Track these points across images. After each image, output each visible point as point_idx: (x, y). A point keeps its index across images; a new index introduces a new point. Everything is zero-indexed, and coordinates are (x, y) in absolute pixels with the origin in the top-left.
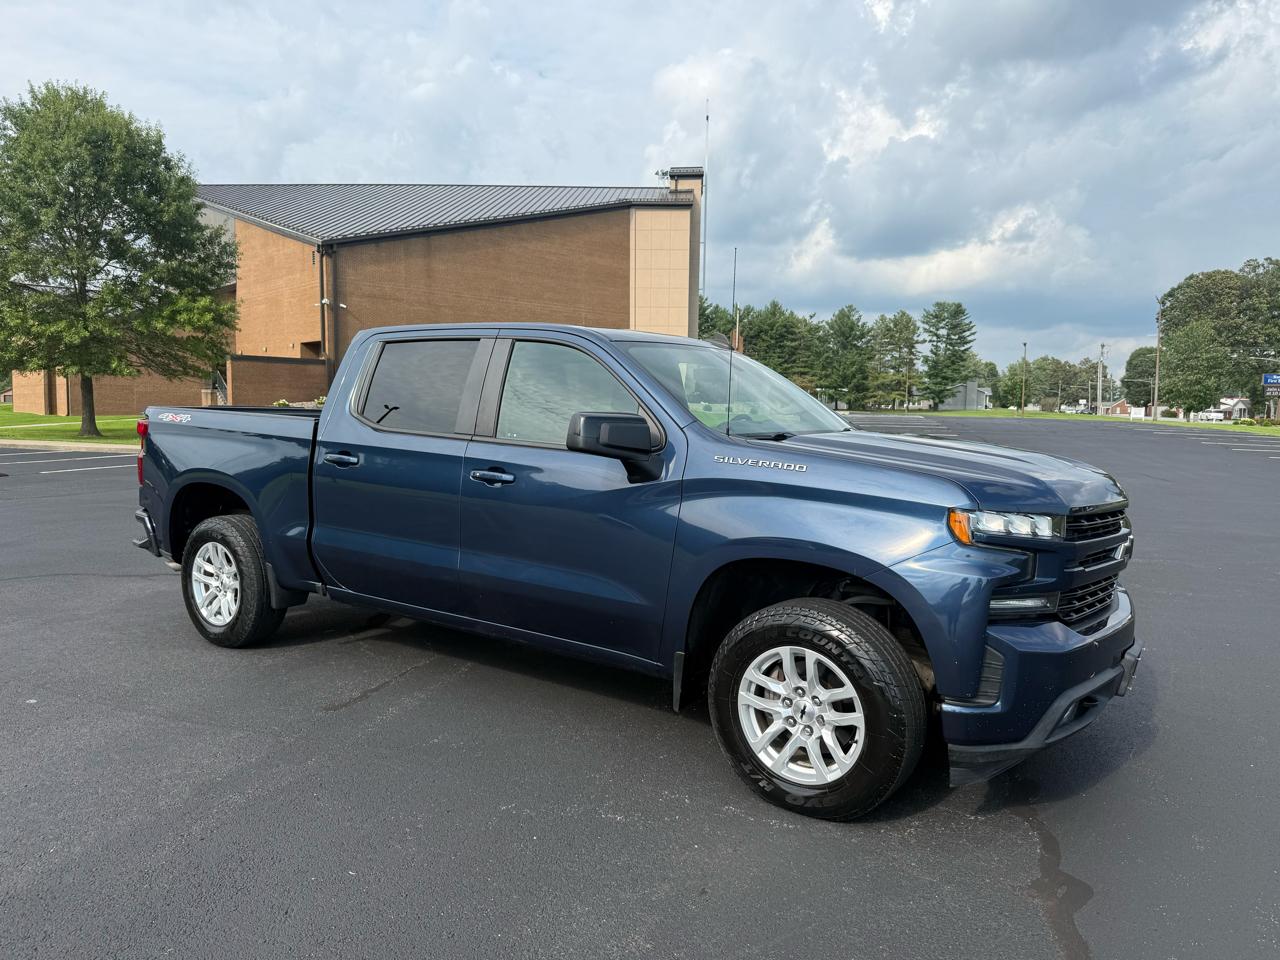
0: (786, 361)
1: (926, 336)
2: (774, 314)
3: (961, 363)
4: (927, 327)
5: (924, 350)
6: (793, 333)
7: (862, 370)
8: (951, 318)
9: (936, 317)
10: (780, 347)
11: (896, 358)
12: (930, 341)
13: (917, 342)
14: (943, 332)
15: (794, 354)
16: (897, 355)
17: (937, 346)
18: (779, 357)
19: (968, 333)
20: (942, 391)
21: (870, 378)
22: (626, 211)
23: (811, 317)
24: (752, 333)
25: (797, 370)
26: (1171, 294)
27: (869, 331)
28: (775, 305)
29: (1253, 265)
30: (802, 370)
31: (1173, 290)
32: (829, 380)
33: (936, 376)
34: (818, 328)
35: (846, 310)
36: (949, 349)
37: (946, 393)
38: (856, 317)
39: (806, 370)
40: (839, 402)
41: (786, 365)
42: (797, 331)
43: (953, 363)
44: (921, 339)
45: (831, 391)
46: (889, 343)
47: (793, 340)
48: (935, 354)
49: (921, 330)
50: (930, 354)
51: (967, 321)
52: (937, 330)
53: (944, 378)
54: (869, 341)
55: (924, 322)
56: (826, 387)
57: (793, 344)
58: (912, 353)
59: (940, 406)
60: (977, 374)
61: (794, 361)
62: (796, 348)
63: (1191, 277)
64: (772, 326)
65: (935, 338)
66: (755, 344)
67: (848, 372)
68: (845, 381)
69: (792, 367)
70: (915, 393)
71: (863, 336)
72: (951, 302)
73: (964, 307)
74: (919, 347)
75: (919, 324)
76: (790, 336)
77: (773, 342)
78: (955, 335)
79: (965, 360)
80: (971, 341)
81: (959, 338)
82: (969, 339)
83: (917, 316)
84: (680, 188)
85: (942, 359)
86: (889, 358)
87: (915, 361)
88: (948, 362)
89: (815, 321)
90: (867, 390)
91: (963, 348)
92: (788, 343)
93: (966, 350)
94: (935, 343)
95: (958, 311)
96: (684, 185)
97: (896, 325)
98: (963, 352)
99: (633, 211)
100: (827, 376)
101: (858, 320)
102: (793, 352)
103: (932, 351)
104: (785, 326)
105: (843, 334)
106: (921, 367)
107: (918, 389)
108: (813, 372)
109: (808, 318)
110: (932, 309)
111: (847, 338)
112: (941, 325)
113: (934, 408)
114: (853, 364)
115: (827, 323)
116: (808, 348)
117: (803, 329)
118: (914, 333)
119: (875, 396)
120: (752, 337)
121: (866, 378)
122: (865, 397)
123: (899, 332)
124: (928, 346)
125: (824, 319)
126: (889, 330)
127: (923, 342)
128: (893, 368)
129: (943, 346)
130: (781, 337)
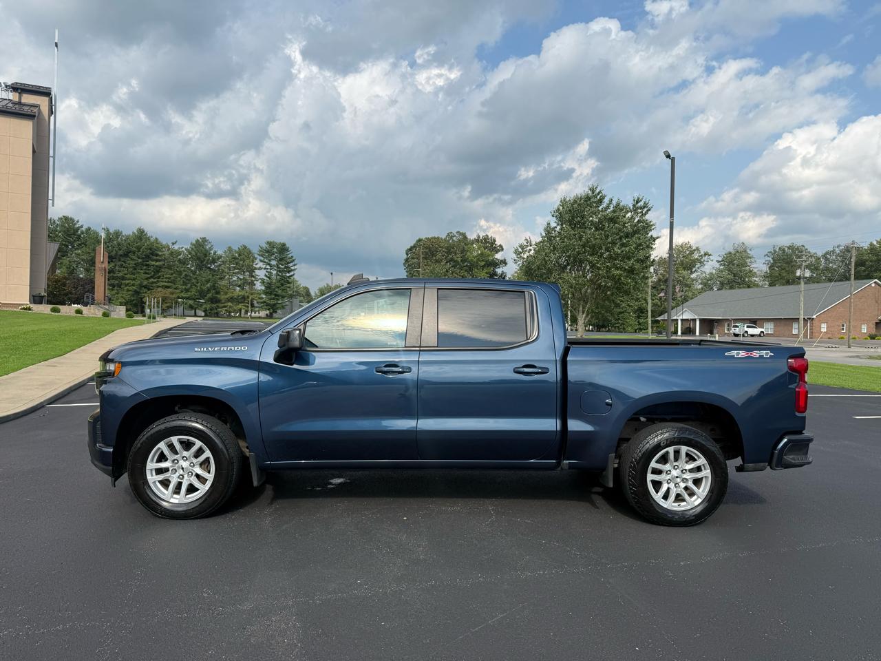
0: (152, 277)
1: (261, 265)
2: (141, 239)
3: (288, 285)
4: (262, 259)
5: (261, 274)
6: (157, 255)
7: (214, 287)
8: (279, 253)
9: (267, 252)
10: (147, 265)
11: (241, 279)
12: (265, 269)
13: (256, 269)
14: (274, 263)
15: (158, 272)
16: (242, 277)
17: (270, 272)
18: (146, 273)
19: (291, 265)
20: (275, 305)
21: (222, 293)
23: (173, 244)
24: (121, 252)
25: (161, 284)
27: (219, 259)
28: (141, 231)
29: (451, 236)
30: (166, 284)
32: (190, 293)
33: (271, 294)
34: (179, 253)
35: (200, 240)
36: (279, 275)
37: (278, 306)
38: (209, 246)
39: (171, 284)
40: (197, 311)
41: (152, 280)
42: (160, 253)
43: (282, 285)
44: (258, 267)
45: (191, 302)
46: (235, 268)
47: (157, 261)
48: (269, 278)
49: (258, 261)
50: (265, 278)
51: (290, 256)
52: (270, 260)
53: (276, 295)
54: (220, 265)
55: (259, 255)
56: (187, 298)
57: (158, 264)
58: (253, 276)
59: (274, 315)
60: (298, 294)
61: (159, 277)
62: (160, 267)
64: (139, 248)
65: (268, 267)
66: (125, 262)
67: (204, 288)
68: (202, 294)
69: (158, 281)
70: (256, 305)
71: (214, 261)
72: (278, 242)
73: (287, 246)
74: (257, 272)
75: (256, 256)
76: (155, 258)
77: (140, 260)
78: (282, 265)
79: (289, 283)
81: (286, 267)
82: (293, 268)
83: (255, 250)
85: (274, 281)
86: (235, 278)
87: (255, 282)
88: (279, 284)
89: (176, 247)
90: (218, 301)
91: (288, 275)
92: (154, 263)
93: (292, 276)
94: (269, 270)
95: (283, 249)
97: (240, 255)
98: (289, 277)
100: (187, 291)
101: (211, 249)
102: (158, 270)
103: (266, 276)
104: (150, 249)
105: (199, 258)
106: (259, 286)
107: (258, 303)
108: (175, 286)
109: (170, 244)
110: (264, 246)
111: (202, 262)
112: (272, 257)
113: (270, 316)
114: (208, 281)
115: (186, 249)
116: (169, 267)
117: (167, 253)
118: (253, 262)
119: (226, 307)
120: (121, 255)
121: (218, 293)
122: (218, 307)
123: (242, 259)
124: (264, 272)
125: (184, 246)
126: (235, 258)
127: (260, 268)
128: (239, 286)
129: (274, 272)
130: (148, 257)
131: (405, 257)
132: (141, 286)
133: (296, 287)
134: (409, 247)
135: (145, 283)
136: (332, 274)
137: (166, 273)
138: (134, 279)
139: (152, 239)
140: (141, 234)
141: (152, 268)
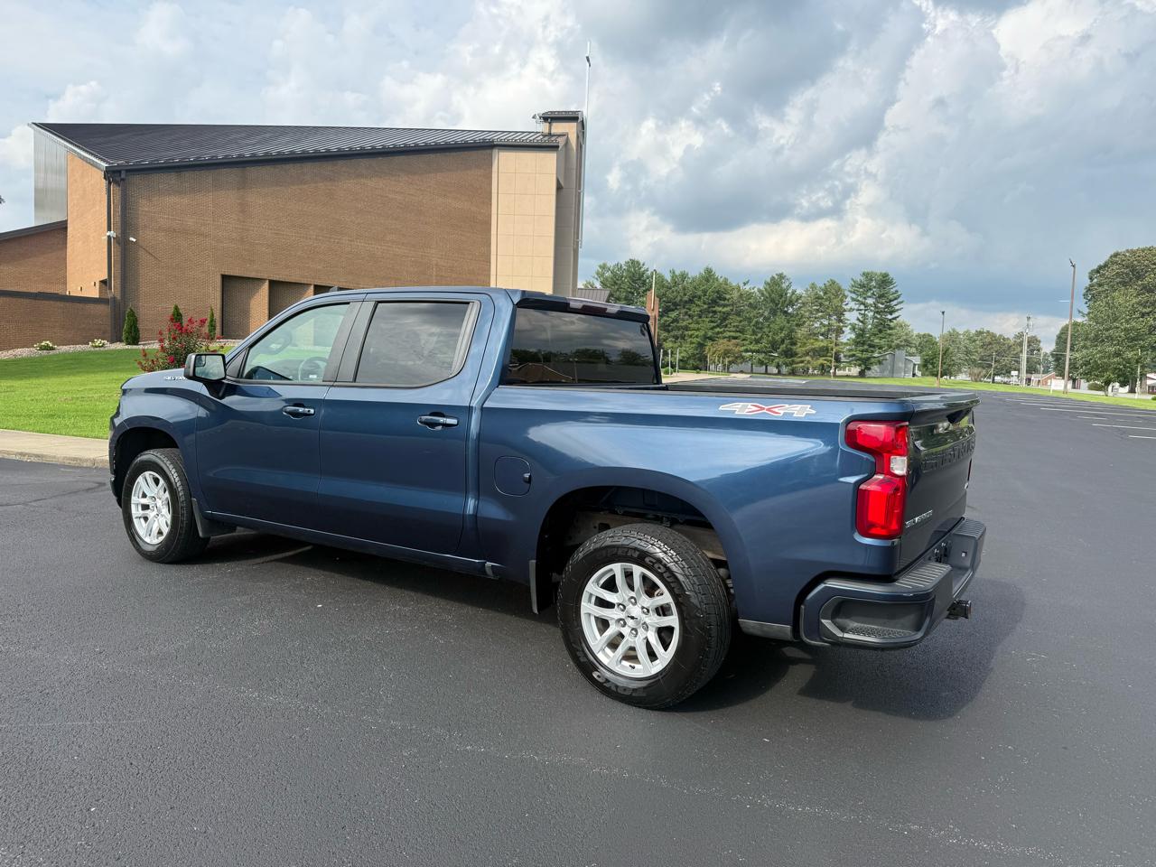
0: (718, 326)
1: (852, 305)
2: (708, 281)
3: (889, 332)
4: (854, 296)
5: (852, 317)
6: (725, 299)
7: (790, 336)
8: (879, 289)
9: (862, 286)
10: (713, 312)
11: (824, 326)
12: (858, 310)
13: (845, 311)
14: (870, 301)
15: (725, 319)
16: (826, 323)
17: (864, 315)
18: (712, 322)
19: (895, 302)
20: (869, 359)
21: (799, 344)
23: (745, 284)
24: (686, 298)
25: (728, 334)
26: (1097, 271)
27: (797, 301)
28: (709, 271)
30: (732, 334)
31: (1100, 266)
32: (760, 343)
33: (863, 344)
34: (750, 295)
35: (776, 277)
36: (876, 318)
37: (873, 360)
38: (787, 284)
39: (738, 334)
40: (768, 367)
41: (718, 330)
42: (728, 297)
43: (880, 331)
44: (848, 308)
45: (761, 356)
46: (818, 311)
47: (725, 306)
48: (862, 322)
49: (849, 299)
50: (857, 322)
51: (893, 290)
52: (865, 298)
53: (870, 346)
54: (799, 308)
55: (851, 292)
56: (758, 351)
57: (725, 309)
58: (840, 321)
59: (867, 373)
61: (726, 326)
62: (729, 314)
63: (1116, 255)
64: (705, 292)
65: (862, 307)
66: (690, 309)
67: (777, 338)
68: (774, 346)
69: (725, 332)
70: (843, 359)
71: (791, 304)
72: (878, 272)
73: (891, 276)
74: (847, 315)
75: (847, 293)
76: (722, 302)
77: (706, 306)
78: (882, 304)
79: (891, 328)
80: (898, 310)
81: (887, 307)
82: (897, 307)
83: (846, 286)
85: (870, 326)
86: (818, 325)
87: (844, 329)
88: (875, 331)
89: (747, 287)
90: (795, 354)
91: (889, 317)
92: (720, 309)
93: (895, 318)
94: (863, 312)
95: (885, 281)
97: (825, 293)
98: (890, 320)
100: (757, 341)
101: (789, 287)
102: (725, 317)
103: (858, 319)
104: (718, 292)
105: (773, 301)
106: (848, 336)
107: (845, 356)
108: (743, 337)
109: (741, 285)
110: (859, 278)
111: (777, 305)
112: (869, 294)
113: (862, 374)
114: (782, 329)
115: (759, 290)
116: (738, 314)
117: (736, 295)
118: (842, 301)
119: (802, 362)
120: (686, 302)
121: (794, 344)
122: (793, 362)
123: (828, 299)
124: (856, 314)
125: (757, 287)
126: (819, 298)
127: (851, 310)
128: (822, 335)
129: (871, 314)
130: (714, 302)
131: (1088, 282)
132: (706, 338)
133: (906, 335)
134: (1095, 267)
135: (710, 334)
136: (943, 313)
137: (734, 321)
138: (698, 329)
139: (721, 280)
140: (709, 275)
141: (718, 315)
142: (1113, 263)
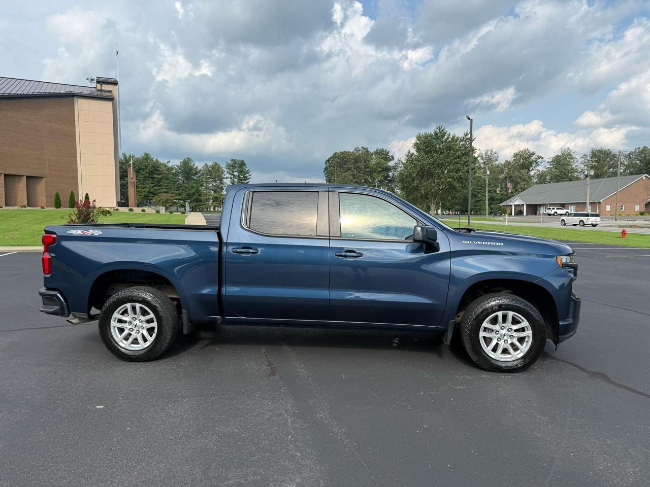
0: (155, 186)
1: (229, 176)
2: (147, 160)
4: (228, 171)
5: (228, 182)
6: (158, 171)
7: (198, 191)
8: (239, 167)
9: (232, 166)
10: (152, 178)
11: (214, 186)
13: (224, 178)
14: (236, 174)
15: (160, 182)
16: (215, 184)
17: (234, 180)
18: (152, 183)
19: (247, 175)
21: (202, 195)
22: (72, 98)
23: (168, 162)
25: (162, 190)
26: (328, 160)
27: (199, 172)
28: (147, 155)
29: (357, 150)
30: (165, 190)
31: (329, 159)
32: (181, 196)
34: (172, 169)
35: (187, 160)
36: (239, 182)
38: (192, 164)
39: (168, 190)
41: (156, 188)
42: (160, 169)
44: (225, 177)
45: (182, 202)
46: (210, 178)
47: (159, 174)
49: (226, 172)
51: (247, 169)
52: (233, 172)
54: (199, 177)
55: (226, 168)
56: (180, 199)
57: (159, 176)
58: (222, 183)
61: (160, 186)
62: (161, 179)
63: (336, 153)
64: (146, 166)
65: (232, 176)
67: (190, 192)
68: (189, 196)
69: (160, 189)
71: (196, 174)
72: (239, 159)
73: (245, 162)
74: (225, 180)
75: (224, 169)
76: (157, 172)
77: (147, 175)
78: (242, 175)
80: (249, 179)
81: (244, 177)
82: (248, 177)
83: (223, 166)
84: (103, 88)
86: (210, 185)
87: (224, 187)
89: (170, 165)
90: (201, 201)
91: (245, 182)
92: (156, 176)
95: (242, 164)
96: (106, 87)
97: (213, 169)
99: (76, 99)
100: (179, 194)
101: (194, 165)
104: (153, 167)
105: (186, 172)
108: (171, 192)
109: (166, 163)
110: (230, 162)
111: (189, 174)
112: (235, 170)
114: (193, 187)
115: (177, 166)
116: (167, 179)
117: (164, 169)
118: (222, 173)
119: (205, 205)
121: (200, 195)
122: (200, 205)
123: (214, 172)
124: (229, 180)
125: (175, 163)
126: (210, 171)
127: (227, 178)
128: (213, 190)
129: (236, 180)
130: (152, 173)
131: (325, 166)
132: (149, 192)
134: (327, 159)
135: (152, 190)
137: (164, 183)
138: (144, 188)
139: (155, 160)
140: (147, 157)
141: (156, 180)
142: (335, 157)
